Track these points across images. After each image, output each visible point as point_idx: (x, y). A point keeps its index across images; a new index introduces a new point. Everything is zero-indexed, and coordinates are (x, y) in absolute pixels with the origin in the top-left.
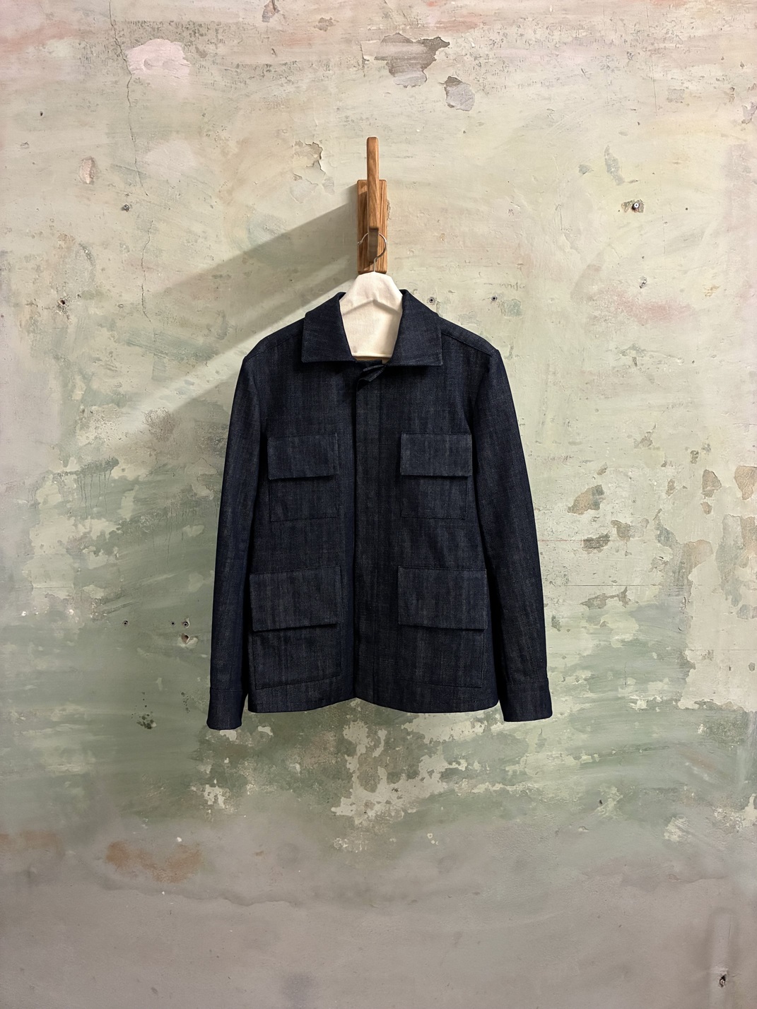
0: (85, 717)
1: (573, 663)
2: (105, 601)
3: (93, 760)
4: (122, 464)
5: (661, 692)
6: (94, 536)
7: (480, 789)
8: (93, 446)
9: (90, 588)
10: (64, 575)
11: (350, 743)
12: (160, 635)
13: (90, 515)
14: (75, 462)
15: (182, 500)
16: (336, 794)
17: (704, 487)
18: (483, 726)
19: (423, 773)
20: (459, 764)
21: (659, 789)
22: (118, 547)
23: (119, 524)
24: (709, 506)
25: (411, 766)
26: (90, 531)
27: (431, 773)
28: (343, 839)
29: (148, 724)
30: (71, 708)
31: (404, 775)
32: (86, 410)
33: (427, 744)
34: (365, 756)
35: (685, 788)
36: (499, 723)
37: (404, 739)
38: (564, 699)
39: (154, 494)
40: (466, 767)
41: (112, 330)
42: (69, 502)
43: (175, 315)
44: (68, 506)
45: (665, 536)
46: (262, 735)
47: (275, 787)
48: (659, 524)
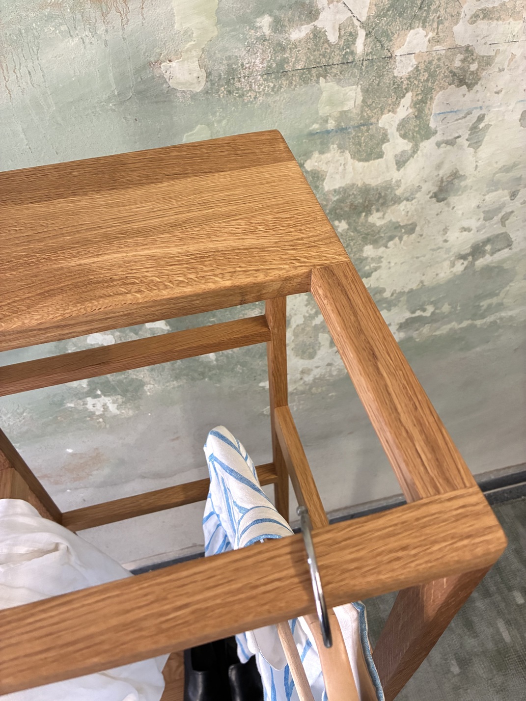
7: (445, 329)
18: (466, 263)
20: (424, 310)
33: (387, 298)
34: (303, 326)
36: (487, 256)
40: (433, 313)
46: (153, 329)
47: (185, 381)
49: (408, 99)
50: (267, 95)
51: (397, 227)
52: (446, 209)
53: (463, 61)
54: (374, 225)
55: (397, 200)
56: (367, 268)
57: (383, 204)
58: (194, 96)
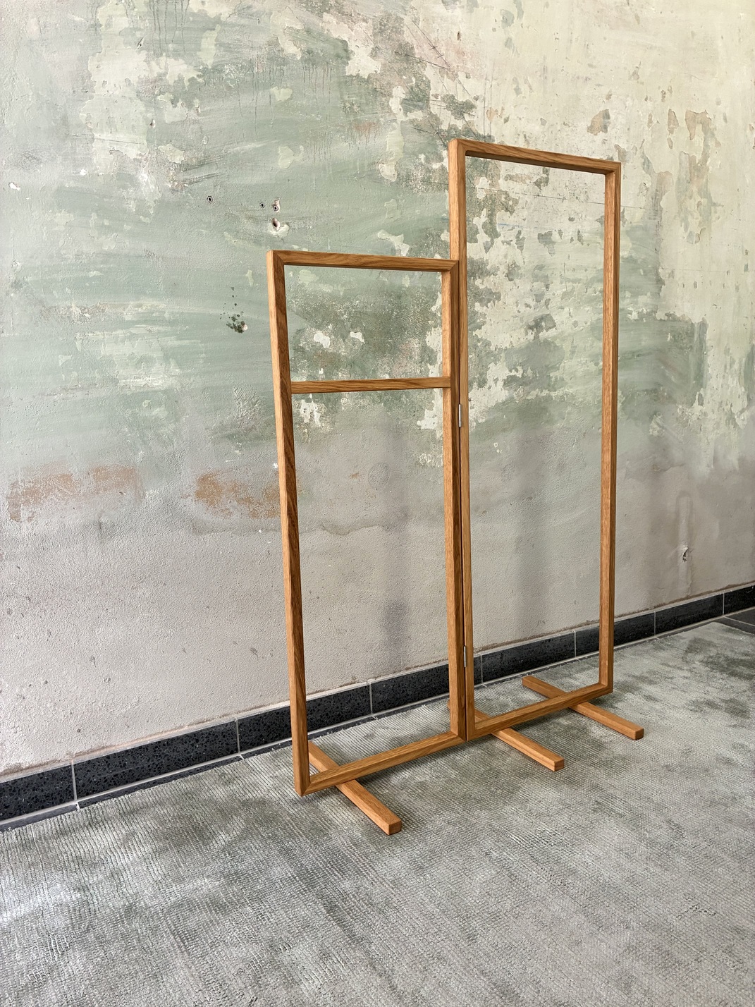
0: (166, 315)
1: (592, 276)
2: (186, 167)
3: (178, 370)
5: (646, 305)
6: (171, 79)
7: (532, 395)
9: (166, 148)
10: (133, 126)
11: (432, 351)
12: (250, 218)
13: (165, 51)
15: (268, 54)
16: (420, 407)
17: (669, 123)
18: (534, 333)
19: (490, 382)
20: (517, 371)
21: (646, 390)
22: (201, 99)
23: (199, 70)
24: (672, 142)
25: (481, 375)
26: (165, 74)
27: (496, 380)
28: (427, 454)
29: (239, 327)
30: (148, 303)
31: (475, 383)
33: (493, 352)
35: (661, 388)
36: (545, 331)
37: (475, 346)
38: (587, 309)
39: (239, 40)
40: (523, 375)
42: (140, 29)
44: (138, 34)
45: (647, 164)
46: (354, 342)
48: (643, 153)
49: (484, 212)
50: (423, 192)
51: (491, 293)
52: (514, 287)
53: (506, 198)
54: (477, 288)
55: (489, 273)
56: (478, 321)
57: (481, 274)
58: (391, 183)
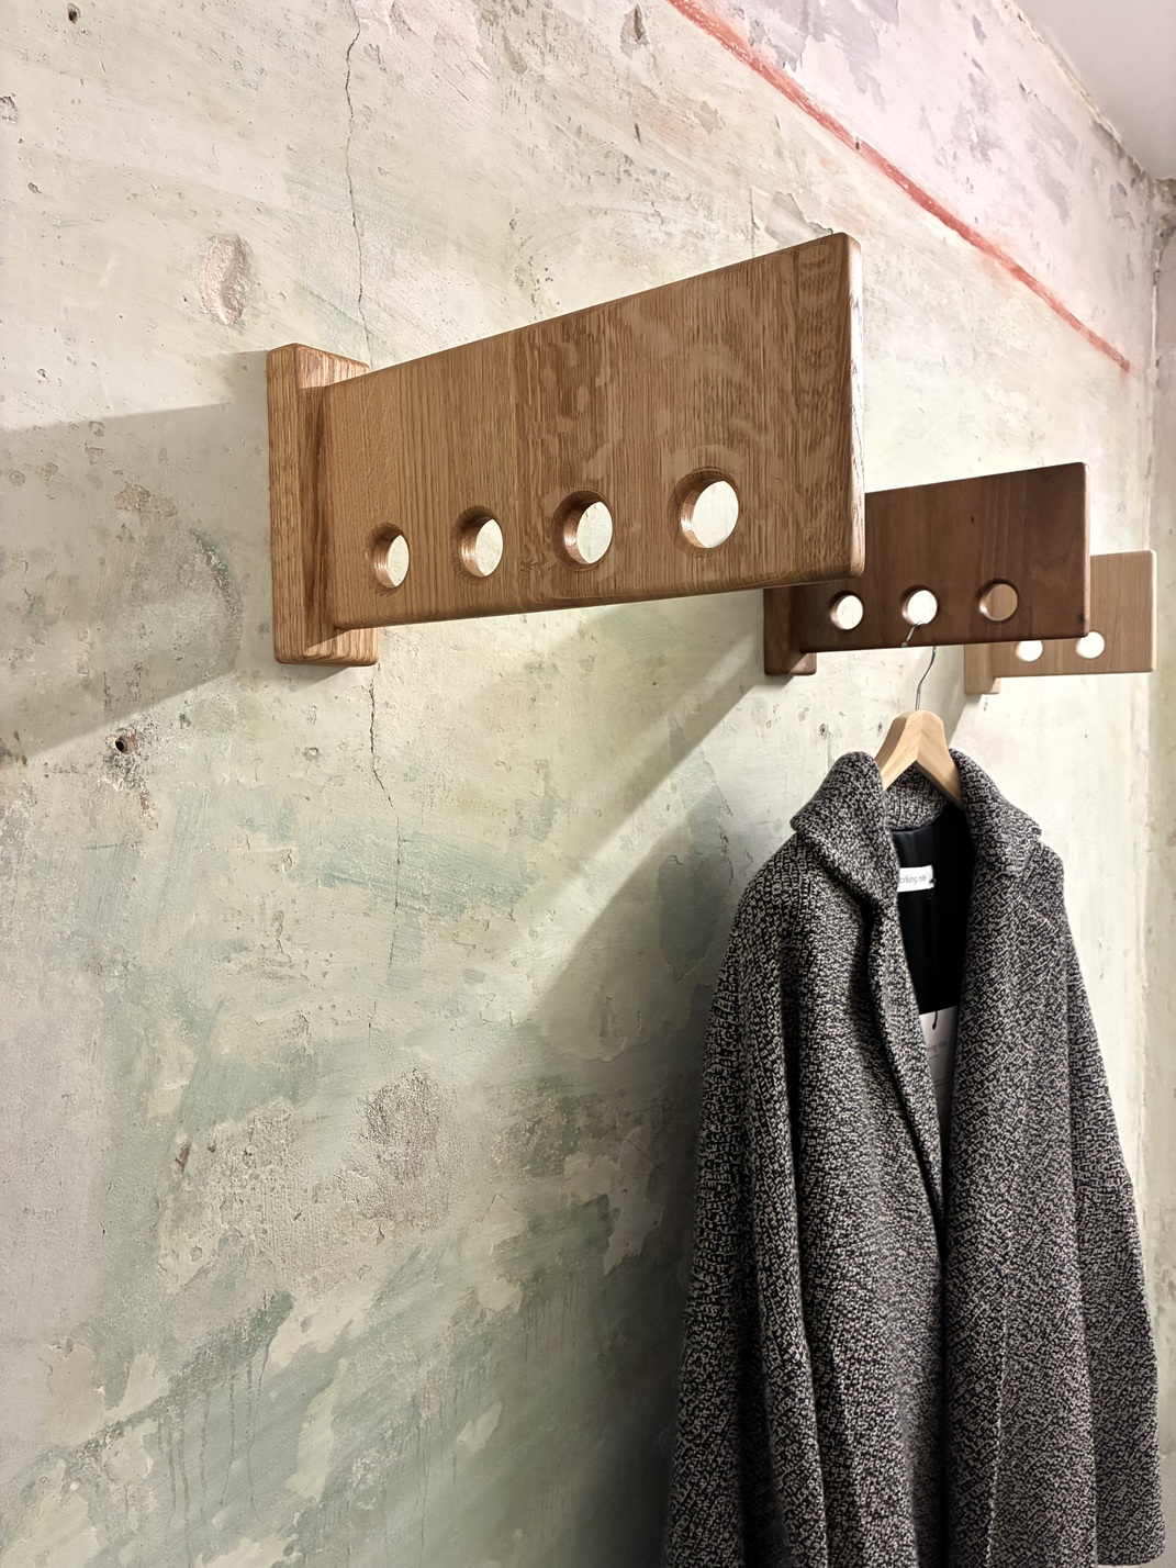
4: (305, 1305)
8: (212, 1276)
14: (152, 1363)
32: (194, 1146)
41: (283, 837)
43: (449, 776)
